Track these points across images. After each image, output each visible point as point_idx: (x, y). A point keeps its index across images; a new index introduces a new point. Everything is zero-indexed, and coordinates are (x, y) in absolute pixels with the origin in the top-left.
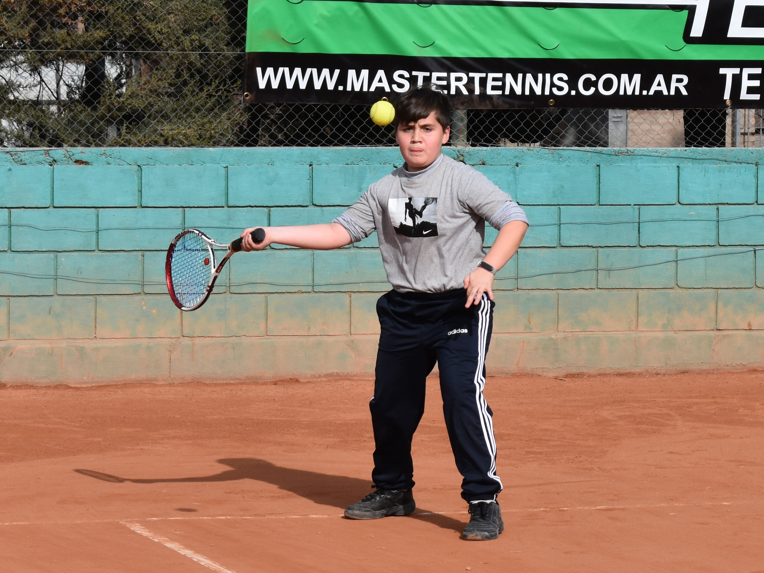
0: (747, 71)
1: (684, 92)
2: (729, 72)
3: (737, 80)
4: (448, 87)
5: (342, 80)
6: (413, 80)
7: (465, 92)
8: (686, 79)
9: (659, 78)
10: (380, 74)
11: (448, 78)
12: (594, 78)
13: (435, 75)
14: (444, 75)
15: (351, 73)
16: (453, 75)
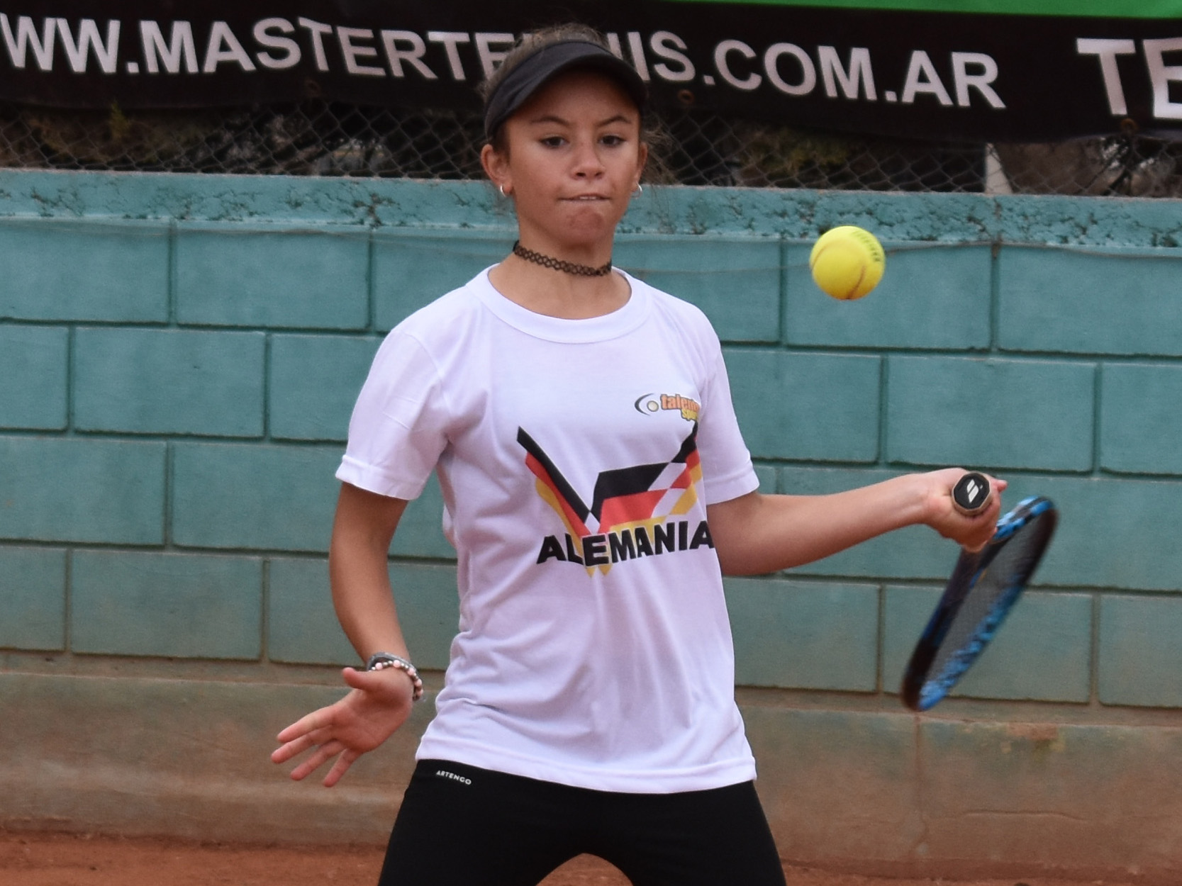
0: (1153, 48)
1: (995, 102)
2: (1104, 51)
3: (1133, 70)
4: (381, 60)
5: (131, 46)
7: (428, 74)
8: (992, 65)
9: (920, 60)
10: (220, 30)
11: (377, 43)
12: (748, 52)
13: (344, 33)
14: (367, 34)
15: (149, 30)
16: (389, 36)
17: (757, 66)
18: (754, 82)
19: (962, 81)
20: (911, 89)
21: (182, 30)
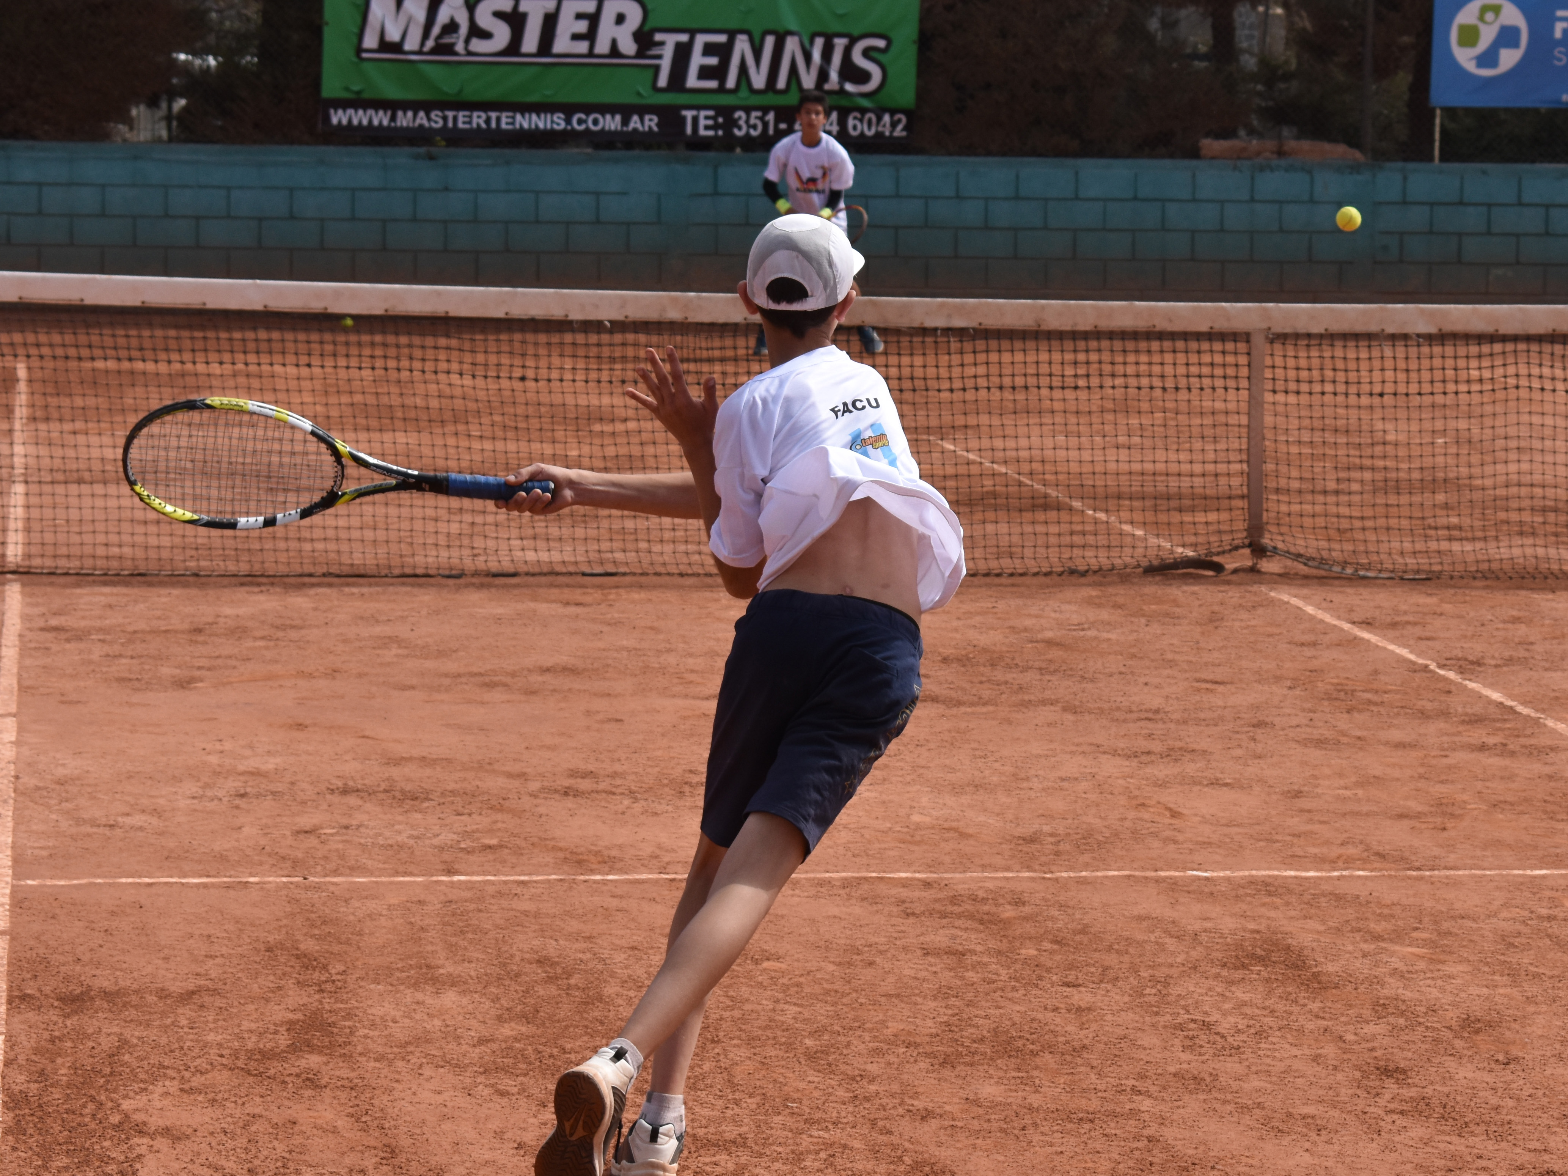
0: (703, 113)
1: (655, 129)
2: (689, 114)
3: (695, 120)
4: (470, 123)
5: (393, 118)
6: (445, 118)
7: (484, 126)
8: (655, 119)
9: (635, 118)
10: (422, 114)
11: (470, 117)
12: (583, 116)
13: (461, 114)
14: (467, 113)
15: (400, 114)
16: (475, 114)
17: (585, 121)
18: (582, 127)
19: (647, 123)
20: (632, 126)
21: (410, 114)
